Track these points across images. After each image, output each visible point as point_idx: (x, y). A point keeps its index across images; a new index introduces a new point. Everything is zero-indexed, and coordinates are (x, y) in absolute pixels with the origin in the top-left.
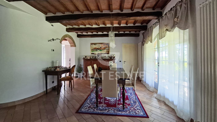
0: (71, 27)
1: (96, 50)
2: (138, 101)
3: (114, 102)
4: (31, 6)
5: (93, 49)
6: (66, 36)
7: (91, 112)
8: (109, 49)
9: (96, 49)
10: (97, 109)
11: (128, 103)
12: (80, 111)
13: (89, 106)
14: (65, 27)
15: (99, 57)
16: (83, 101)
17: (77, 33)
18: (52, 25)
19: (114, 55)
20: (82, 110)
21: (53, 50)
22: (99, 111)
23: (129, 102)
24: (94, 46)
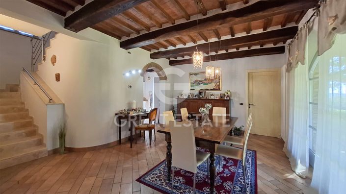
0: (157, 51)
1: (198, 84)
2: (251, 190)
3: (200, 179)
4: (101, 31)
5: (192, 82)
6: (150, 65)
7: (156, 186)
8: (219, 82)
9: (198, 82)
10: (167, 184)
11: (227, 188)
12: (142, 179)
13: (159, 174)
14: (149, 53)
15: (201, 96)
16: (155, 165)
17: (169, 58)
18: (129, 53)
19: (229, 93)
20: (146, 179)
21: (130, 87)
22: (168, 188)
23: (232, 186)
24: (195, 78)
